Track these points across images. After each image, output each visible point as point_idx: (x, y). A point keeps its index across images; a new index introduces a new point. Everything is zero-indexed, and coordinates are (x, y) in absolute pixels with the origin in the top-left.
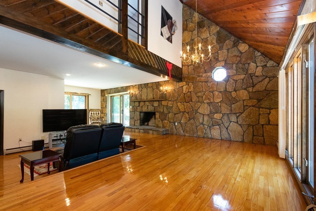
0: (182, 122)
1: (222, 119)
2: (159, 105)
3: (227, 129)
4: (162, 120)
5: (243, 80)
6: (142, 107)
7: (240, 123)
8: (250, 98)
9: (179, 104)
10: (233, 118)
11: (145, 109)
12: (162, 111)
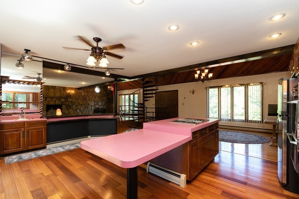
0: (81, 109)
2: (65, 101)
4: (68, 110)
6: (49, 101)
8: (107, 100)
9: (79, 101)
11: (52, 103)
12: (68, 104)
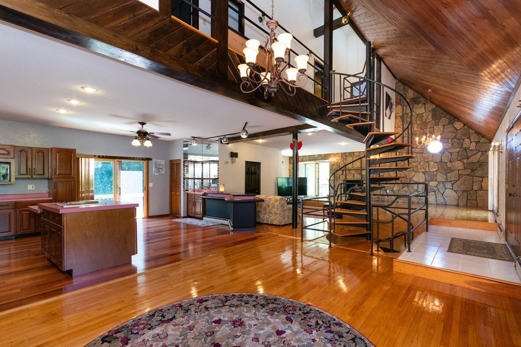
0: (394, 189)
1: (438, 187)
3: (442, 195)
5: (458, 153)
6: (346, 175)
7: (454, 189)
8: (465, 168)
10: (449, 185)
11: (350, 178)
